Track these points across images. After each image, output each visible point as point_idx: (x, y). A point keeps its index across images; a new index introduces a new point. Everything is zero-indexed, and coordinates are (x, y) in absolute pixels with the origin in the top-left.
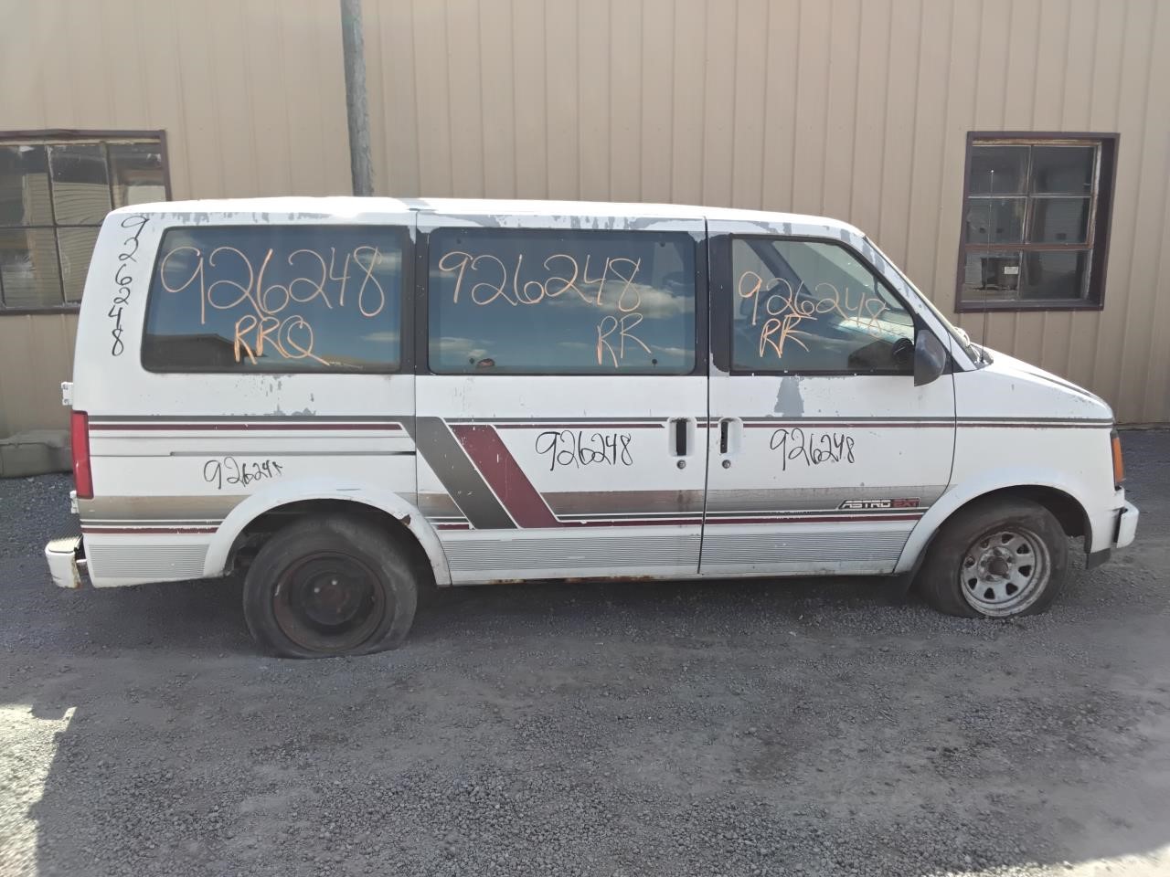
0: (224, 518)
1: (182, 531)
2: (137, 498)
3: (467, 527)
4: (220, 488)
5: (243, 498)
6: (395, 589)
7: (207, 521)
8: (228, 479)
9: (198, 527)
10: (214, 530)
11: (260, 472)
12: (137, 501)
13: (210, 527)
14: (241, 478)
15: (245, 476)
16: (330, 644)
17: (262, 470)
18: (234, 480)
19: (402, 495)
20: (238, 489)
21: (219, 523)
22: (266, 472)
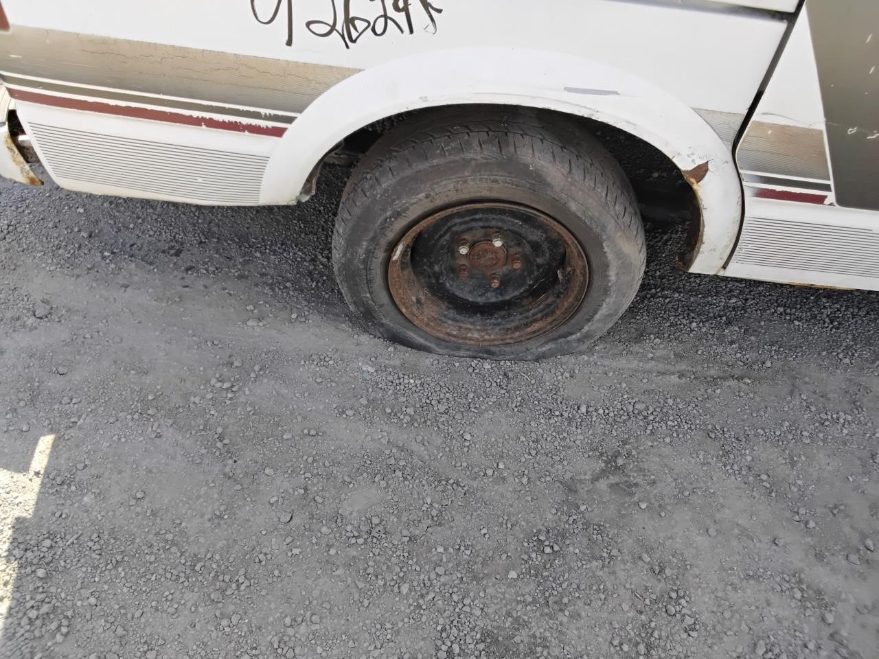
0: (300, 111)
1: (212, 124)
2: (104, 41)
3: (820, 200)
4: (289, 43)
5: (343, 73)
6: (613, 278)
7: (263, 111)
8: (308, 24)
9: (245, 121)
10: (279, 132)
11: (385, 16)
12: (105, 48)
13: (271, 124)
14: (339, 27)
15: (350, 21)
16: (475, 331)
17: (391, 12)
18: (325, 29)
19: (706, 115)
20: (331, 51)
21: (290, 120)
22: (401, 18)
